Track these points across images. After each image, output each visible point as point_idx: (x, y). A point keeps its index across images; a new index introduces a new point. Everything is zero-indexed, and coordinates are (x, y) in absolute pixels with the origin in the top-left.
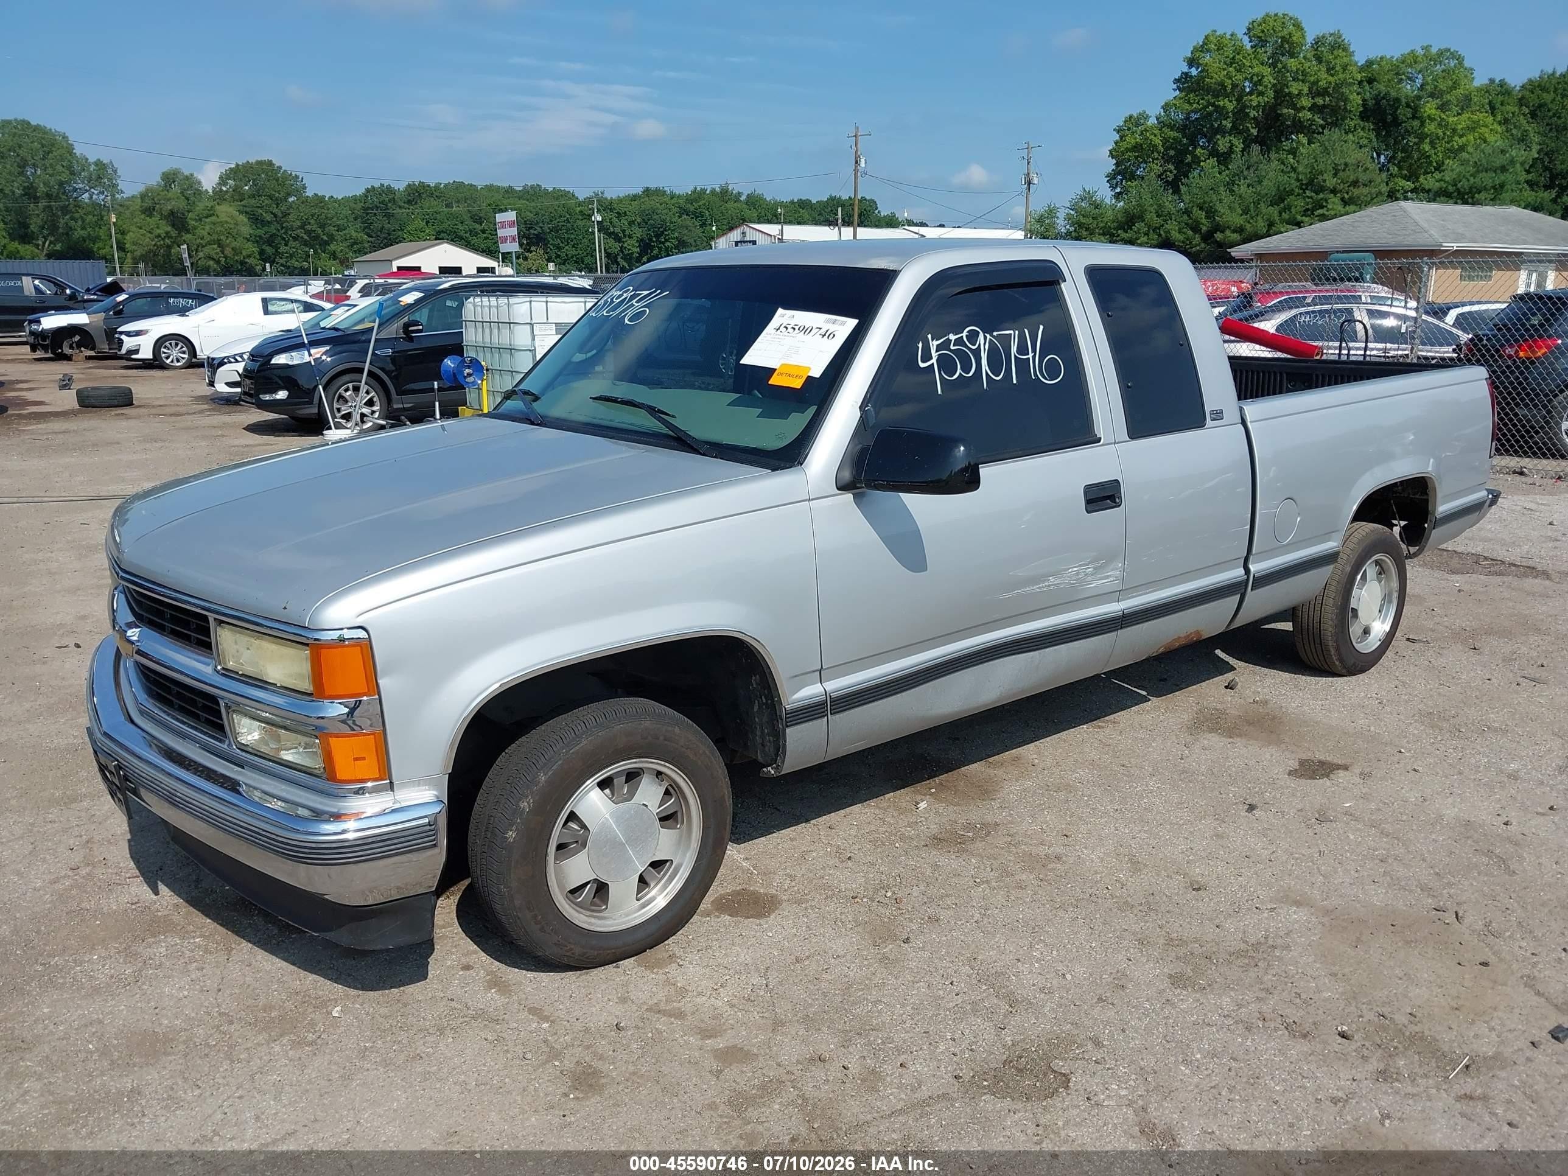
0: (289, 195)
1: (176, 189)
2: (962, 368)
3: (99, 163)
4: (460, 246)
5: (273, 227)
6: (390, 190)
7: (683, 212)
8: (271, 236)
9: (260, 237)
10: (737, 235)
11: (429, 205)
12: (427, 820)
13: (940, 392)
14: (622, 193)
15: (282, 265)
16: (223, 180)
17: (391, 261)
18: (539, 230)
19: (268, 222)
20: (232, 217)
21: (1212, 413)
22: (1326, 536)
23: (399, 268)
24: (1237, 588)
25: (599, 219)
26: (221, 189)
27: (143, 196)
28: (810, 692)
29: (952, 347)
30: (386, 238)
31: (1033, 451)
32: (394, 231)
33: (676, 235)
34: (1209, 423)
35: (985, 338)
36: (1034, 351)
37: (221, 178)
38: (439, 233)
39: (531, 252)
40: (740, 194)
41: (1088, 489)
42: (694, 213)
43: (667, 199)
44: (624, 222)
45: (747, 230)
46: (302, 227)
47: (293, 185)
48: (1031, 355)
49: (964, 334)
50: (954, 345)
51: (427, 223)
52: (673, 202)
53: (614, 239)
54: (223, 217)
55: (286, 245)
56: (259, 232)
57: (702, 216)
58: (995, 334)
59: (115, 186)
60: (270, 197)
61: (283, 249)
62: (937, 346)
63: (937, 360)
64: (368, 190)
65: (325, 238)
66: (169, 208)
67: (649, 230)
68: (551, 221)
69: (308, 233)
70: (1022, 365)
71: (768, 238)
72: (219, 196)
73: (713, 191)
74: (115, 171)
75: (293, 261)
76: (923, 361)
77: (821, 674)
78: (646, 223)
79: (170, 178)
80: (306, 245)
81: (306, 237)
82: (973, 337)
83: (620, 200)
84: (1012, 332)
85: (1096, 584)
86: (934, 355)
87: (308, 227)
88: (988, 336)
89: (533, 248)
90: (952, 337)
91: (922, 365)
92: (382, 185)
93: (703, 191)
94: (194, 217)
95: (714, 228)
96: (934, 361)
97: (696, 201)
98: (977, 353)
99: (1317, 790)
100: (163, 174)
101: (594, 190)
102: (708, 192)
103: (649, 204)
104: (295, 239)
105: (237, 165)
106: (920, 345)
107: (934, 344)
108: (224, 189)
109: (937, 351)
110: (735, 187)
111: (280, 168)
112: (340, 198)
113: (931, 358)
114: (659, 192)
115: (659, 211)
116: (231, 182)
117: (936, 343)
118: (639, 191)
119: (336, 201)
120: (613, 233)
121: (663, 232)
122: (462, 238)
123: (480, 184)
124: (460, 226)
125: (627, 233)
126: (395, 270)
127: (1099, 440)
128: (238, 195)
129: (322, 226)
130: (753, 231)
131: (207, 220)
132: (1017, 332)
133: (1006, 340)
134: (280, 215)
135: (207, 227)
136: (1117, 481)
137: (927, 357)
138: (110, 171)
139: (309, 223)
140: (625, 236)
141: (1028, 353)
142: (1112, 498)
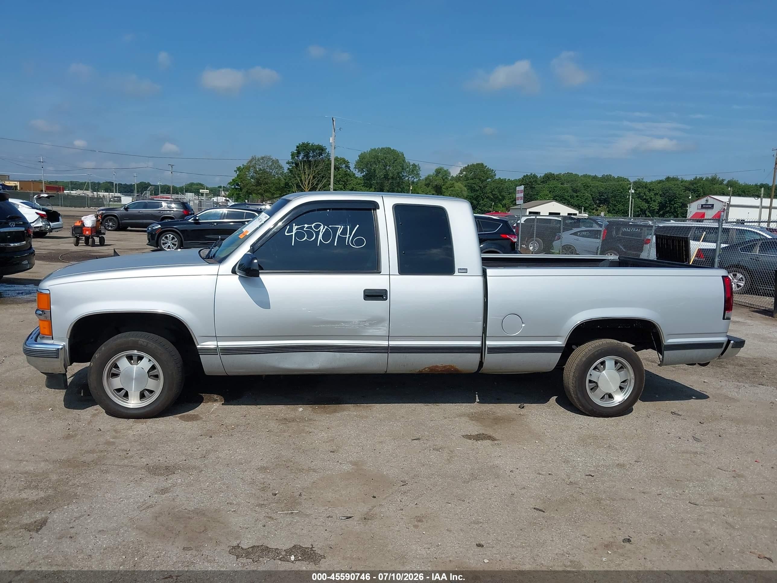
0: (488, 178)
1: (440, 176)
2: (307, 237)
3: (414, 165)
4: (564, 204)
5: (478, 192)
6: (535, 176)
7: (687, 189)
8: (477, 196)
9: (472, 196)
11: (552, 183)
13: (293, 245)
14: (654, 179)
15: (480, 209)
16: (461, 172)
17: (526, 209)
18: (606, 197)
19: (477, 190)
20: (460, 188)
21: (460, 269)
22: (554, 338)
23: (530, 213)
24: (479, 350)
25: (633, 191)
26: (460, 176)
27: (426, 179)
29: (305, 229)
30: (529, 198)
31: (337, 272)
32: (534, 195)
33: (681, 201)
34: (456, 273)
35: (324, 227)
36: (350, 234)
37: (461, 171)
38: (555, 197)
39: (600, 207)
40: (723, 180)
41: (365, 291)
42: (693, 190)
43: (678, 182)
44: (652, 193)
46: (491, 192)
47: (490, 174)
49: (313, 225)
50: (306, 229)
51: (550, 192)
52: (682, 184)
53: (645, 202)
54: (457, 188)
55: (483, 200)
56: (472, 194)
57: (698, 192)
58: (330, 226)
59: (418, 174)
60: (480, 179)
61: (481, 202)
62: (297, 228)
63: (295, 233)
64: (524, 176)
65: (500, 197)
66: (436, 184)
67: (666, 198)
68: (613, 192)
69: (493, 195)
70: (342, 239)
71: (722, 203)
72: (458, 179)
73: (707, 179)
74: (419, 168)
75: (484, 208)
76: (287, 233)
77: (217, 338)
78: (665, 195)
79: (438, 172)
80: (491, 201)
81: (492, 197)
82: (317, 227)
83: (651, 183)
84: (340, 226)
85: (372, 331)
86: (294, 231)
87: (494, 193)
88: (326, 227)
89: (601, 205)
90: (306, 226)
92: (531, 174)
93: (701, 179)
94: (444, 188)
95: (690, 198)
96: (293, 233)
97: (696, 183)
98: (318, 233)
100: (436, 169)
101: (638, 178)
102: (704, 179)
103: (668, 185)
104: (487, 198)
105: (468, 165)
106: (288, 227)
107: (295, 228)
108: (461, 176)
109: (296, 230)
110: (720, 177)
111: (486, 166)
112: (513, 180)
113: (293, 232)
114: (675, 179)
115: (673, 189)
116: (464, 173)
117: (296, 227)
118: (664, 178)
119: (511, 181)
120: (645, 199)
121: (673, 199)
122: (566, 199)
123: (580, 174)
124: (565, 194)
125: (653, 199)
126: (528, 214)
127: (380, 273)
128: (466, 178)
129: (500, 192)
130: (712, 199)
131: (450, 189)
132: (343, 227)
133: (335, 230)
134: (483, 187)
135: (449, 192)
136: (386, 291)
137: (291, 231)
138: (417, 168)
139: (494, 191)
140: (651, 200)
141: (347, 235)
142: (382, 296)
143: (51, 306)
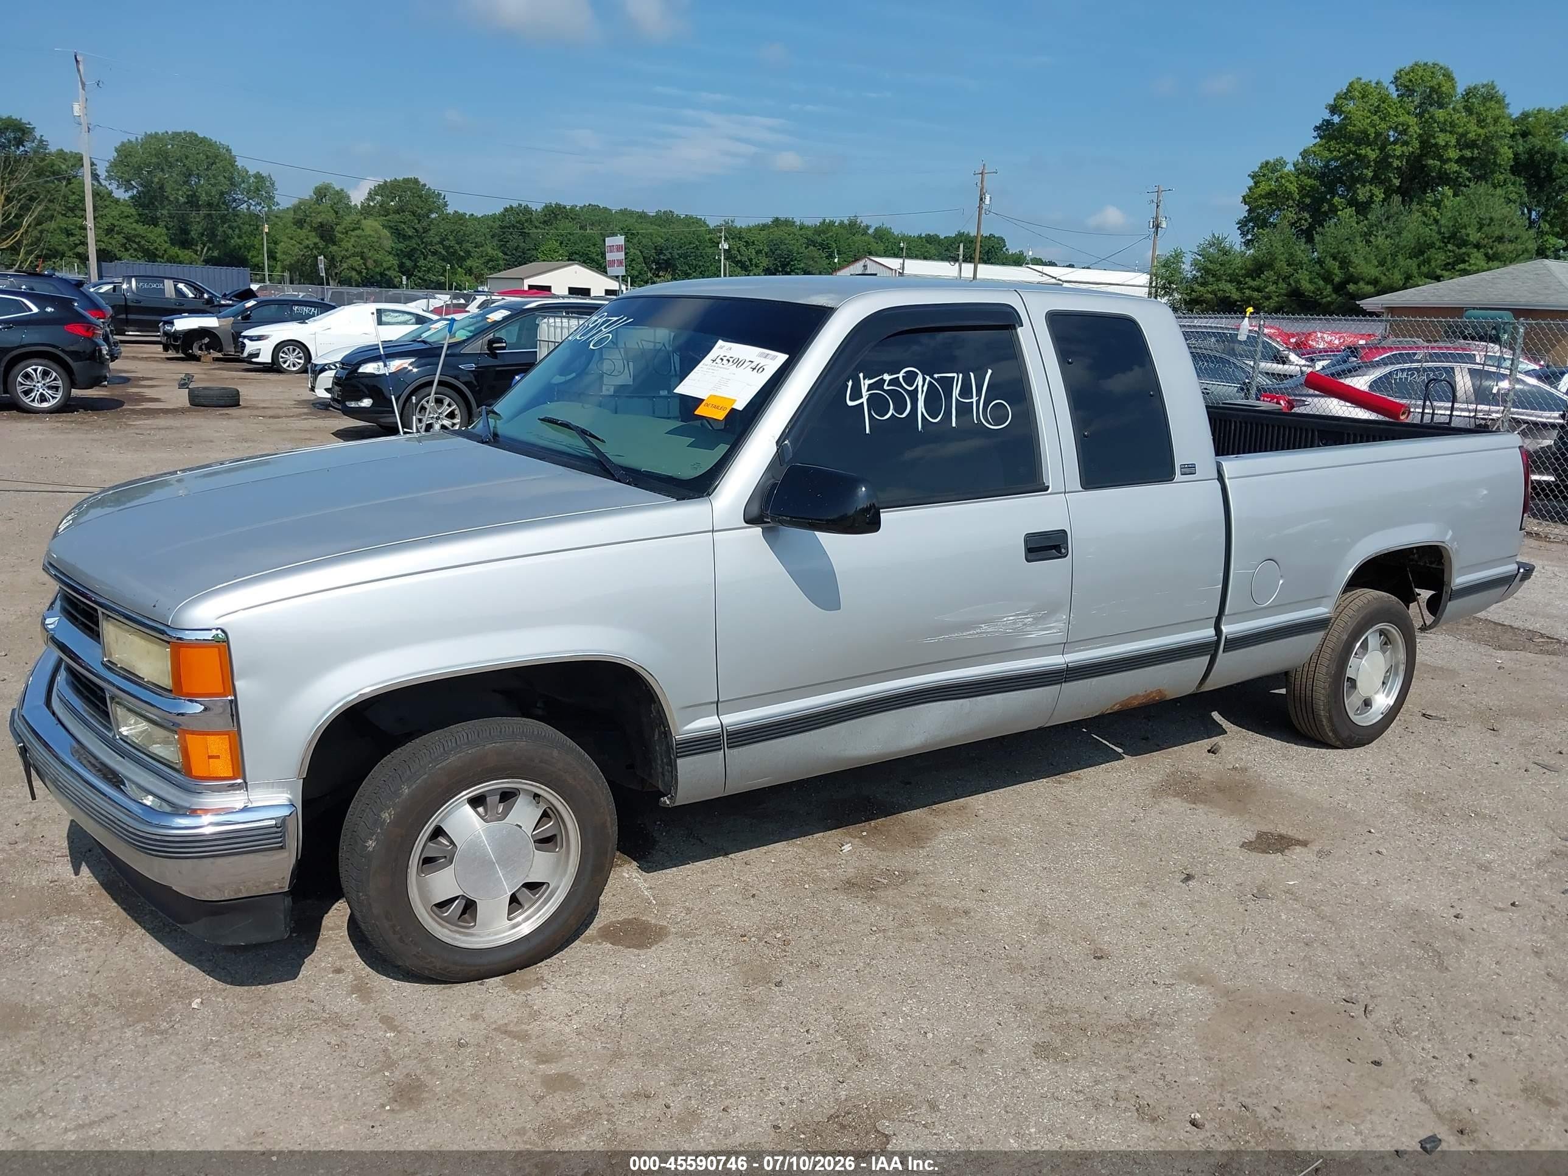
0: (431, 211)
1: (327, 202)
2: (895, 409)
3: (258, 176)
4: (591, 268)
5: (414, 241)
6: (527, 210)
7: (811, 243)
8: (412, 250)
9: (401, 250)
10: (857, 267)
11: (565, 226)
12: (273, 822)
13: (868, 431)
14: (753, 223)
15: (420, 278)
16: (371, 197)
17: (522, 279)
18: (669, 256)
19: (410, 236)
20: (376, 231)
21: (1182, 467)
22: (1317, 601)
23: (531, 287)
24: (1209, 649)
25: (726, 247)
26: (369, 204)
27: (296, 209)
28: (706, 723)
29: (886, 387)
30: (520, 256)
31: (969, 496)
32: (529, 250)
33: (802, 265)
34: (1178, 476)
35: (924, 380)
36: (979, 393)
37: (370, 193)
38: (572, 254)
39: (660, 277)
40: (868, 227)
41: (1029, 538)
42: (821, 244)
43: (795, 230)
44: (752, 251)
45: (869, 263)
46: (441, 242)
47: (435, 202)
48: (974, 399)
49: (901, 375)
50: (888, 385)
51: (561, 243)
52: (801, 232)
53: (741, 267)
54: (368, 232)
55: (424, 259)
56: (401, 246)
57: (829, 248)
58: (936, 376)
59: (271, 198)
60: (413, 213)
61: (421, 262)
62: (870, 385)
63: (868, 400)
64: (506, 210)
65: (462, 253)
66: (319, 220)
67: (776, 260)
68: (681, 247)
69: (446, 248)
70: (965, 410)
71: (890, 271)
72: (366, 211)
73: (841, 224)
74: (273, 184)
75: (430, 275)
76: (851, 400)
77: (718, 707)
78: (774, 253)
79: (321, 193)
80: (443, 260)
81: (444, 252)
82: (910, 378)
83: (749, 229)
84: (955, 375)
85: (1036, 635)
86: (865, 394)
87: (446, 243)
88: (928, 378)
89: (661, 274)
90: (887, 377)
91: (850, 403)
92: (520, 205)
93: (832, 223)
94: (340, 230)
95: (836, 260)
96: (864, 400)
97: (824, 232)
98: (914, 395)
99: (1265, 864)
100: (316, 188)
101: (724, 218)
102: (836, 224)
103: (778, 233)
104: (434, 253)
105: (386, 182)
106: (850, 384)
107: (865, 384)
108: (372, 204)
109: (868, 391)
110: (864, 220)
111: (425, 185)
112: (479, 216)
113: (861, 397)
114: (788, 223)
115: (787, 242)
116: (379, 198)
117: (868, 382)
118: (769, 221)
119: (476, 219)
120: (740, 261)
121: (789, 263)
122: (593, 260)
123: (615, 208)
124: (592, 249)
125: (754, 262)
126: (526, 288)
127: (1048, 488)
128: (384, 211)
129: (459, 243)
130: (874, 264)
131: (353, 233)
132: (961, 375)
133: (948, 384)
134: (421, 230)
135: (353, 240)
136: (1064, 532)
137: (856, 394)
138: (268, 184)
139: (448, 239)
140: (752, 265)
141: (972, 398)
142: (1057, 548)
143: (237, 683)
